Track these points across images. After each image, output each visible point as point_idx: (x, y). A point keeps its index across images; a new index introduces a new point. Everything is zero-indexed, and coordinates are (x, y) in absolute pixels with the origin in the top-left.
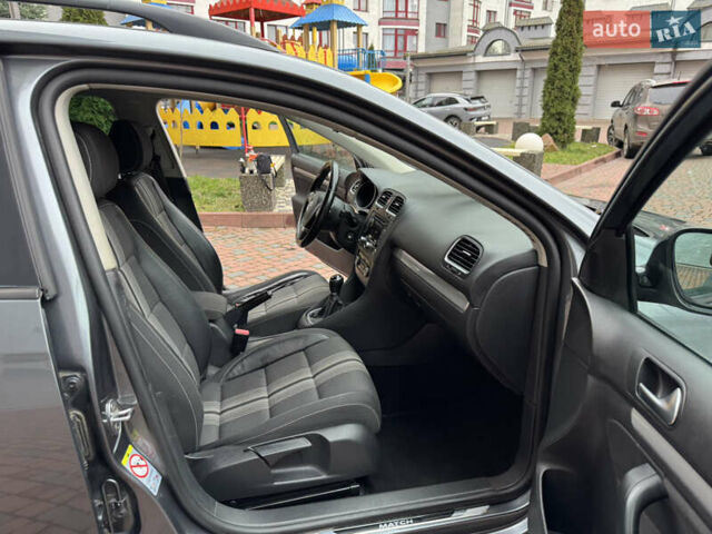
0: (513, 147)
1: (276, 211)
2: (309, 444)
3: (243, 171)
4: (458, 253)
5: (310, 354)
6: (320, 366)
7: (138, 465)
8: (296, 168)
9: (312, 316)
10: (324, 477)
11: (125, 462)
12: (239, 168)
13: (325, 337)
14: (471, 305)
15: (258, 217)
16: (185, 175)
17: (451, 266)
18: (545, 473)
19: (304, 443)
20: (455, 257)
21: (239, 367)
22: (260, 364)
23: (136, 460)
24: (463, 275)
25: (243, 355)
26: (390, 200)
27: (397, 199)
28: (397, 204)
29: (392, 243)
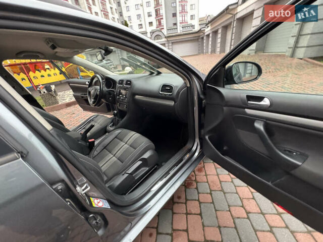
0: (124, 71)
1: (60, 103)
2: (141, 162)
3: (41, 93)
4: (164, 89)
5: (119, 138)
6: (126, 139)
7: (98, 203)
8: (71, 84)
9: (110, 127)
10: (148, 169)
11: (94, 205)
12: (38, 92)
13: (119, 131)
14: (175, 102)
15: (54, 107)
16: (30, 93)
17: (164, 94)
18: (209, 138)
19: (140, 163)
20: (164, 91)
21: (96, 152)
22: (103, 148)
23: (96, 201)
24: (170, 95)
25: (94, 148)
26: (124, 82)
27: (127, 81)
28: (129, 82)
29: (134, 94)
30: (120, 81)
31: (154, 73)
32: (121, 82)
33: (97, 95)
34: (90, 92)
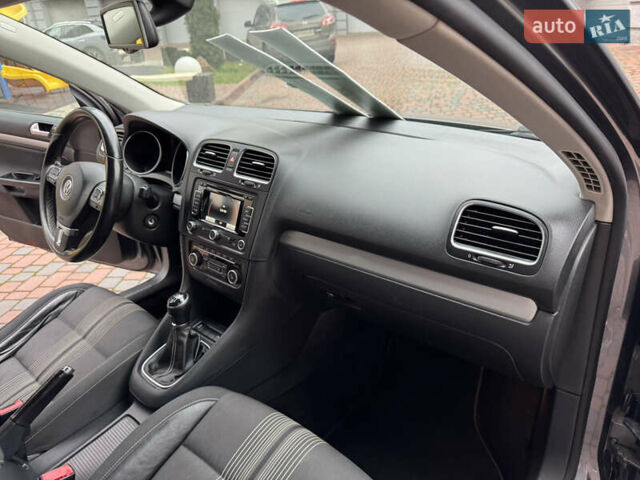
0: (173, 72)
4: (468, 228)
17: (477, 255)
20: (465, 236)
26: (233, 158)
27: (250, 154)
28: (259, 162)
29: (286, 225)
30: (206, 146)
31: (355, 114)
32: (214, 152)
33: (88, 209)
34: (50, 189)
